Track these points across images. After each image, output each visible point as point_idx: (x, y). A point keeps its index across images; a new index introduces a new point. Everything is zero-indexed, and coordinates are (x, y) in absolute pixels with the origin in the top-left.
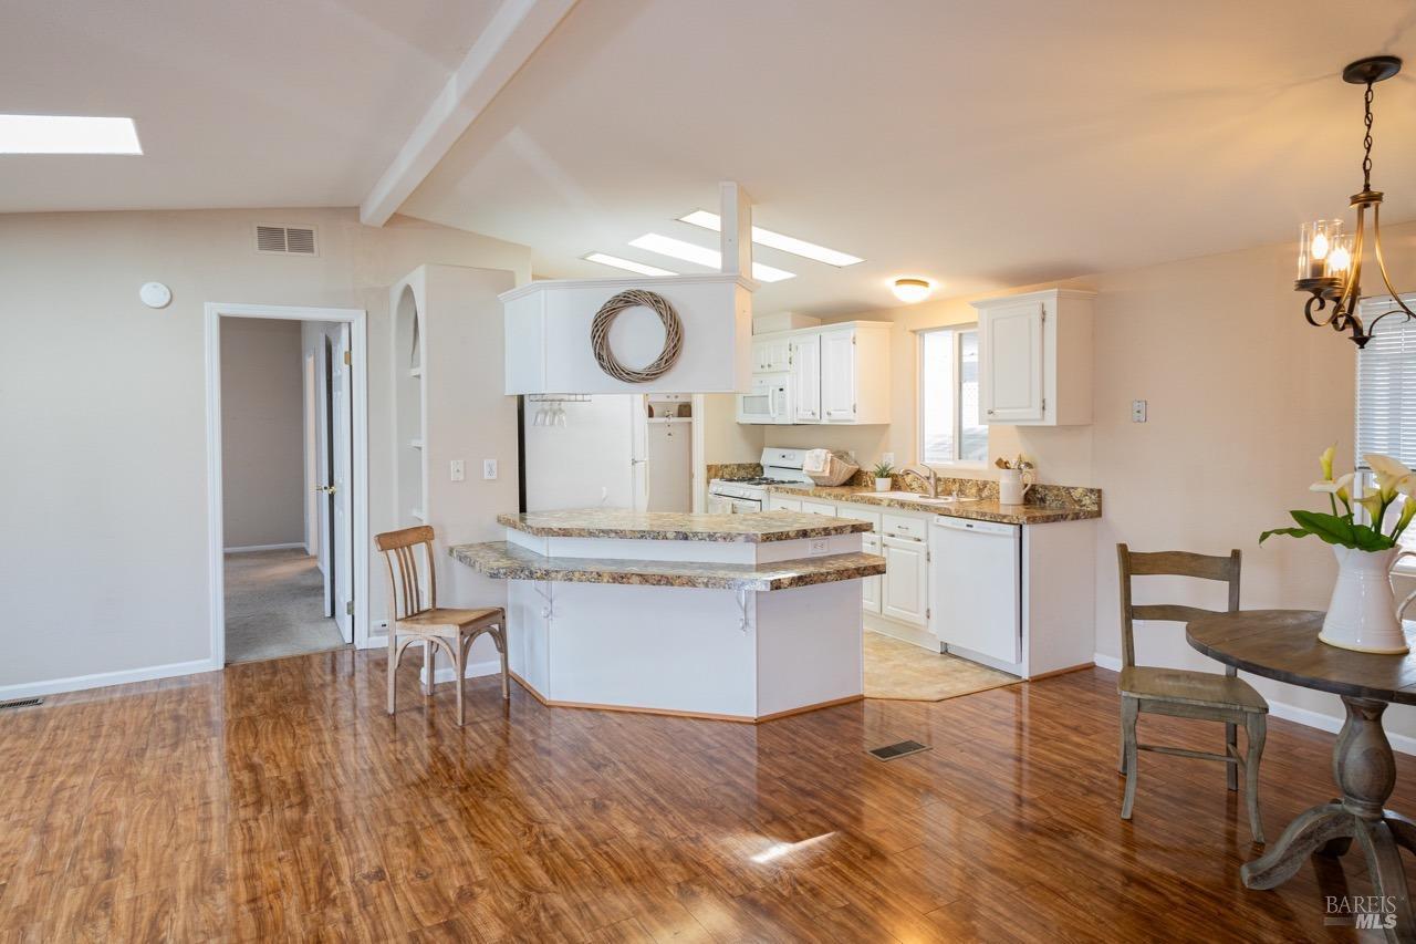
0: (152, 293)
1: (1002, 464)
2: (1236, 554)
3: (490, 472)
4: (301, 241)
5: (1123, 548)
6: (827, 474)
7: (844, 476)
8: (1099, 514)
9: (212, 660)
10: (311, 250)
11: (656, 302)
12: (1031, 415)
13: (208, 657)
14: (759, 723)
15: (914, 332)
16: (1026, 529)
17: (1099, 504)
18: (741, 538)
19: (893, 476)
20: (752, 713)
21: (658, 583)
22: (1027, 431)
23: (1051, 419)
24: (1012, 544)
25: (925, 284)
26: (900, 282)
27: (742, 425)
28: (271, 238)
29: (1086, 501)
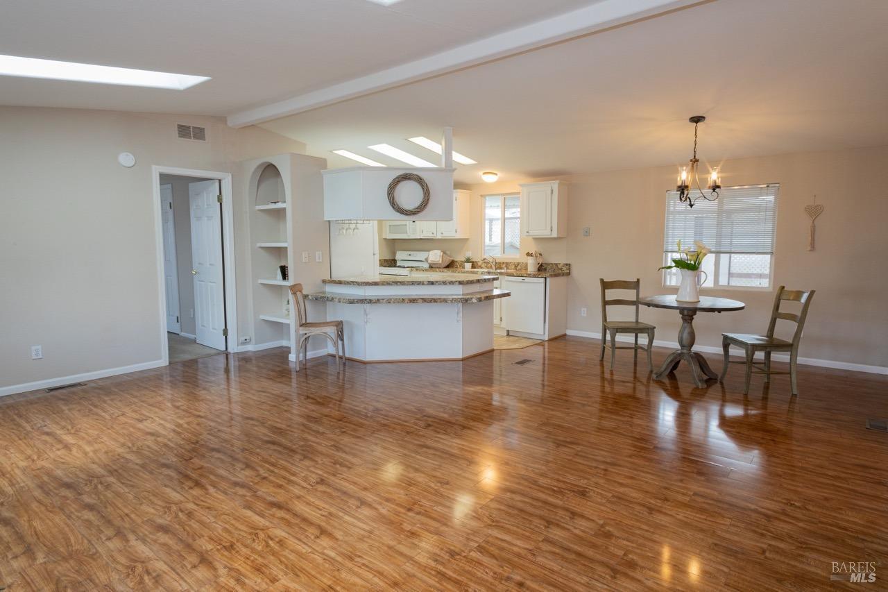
0: (126, 159)
1: (528, 254)
2: (638, 280)
3: (319, 259)
4: (199, 134)
5: (602, 280)
6: (440, 262)
7: (446, 264)
8: (569, 274)
9: (163, 361)
10: (204, 139)
11: (419, 180)
12: (546, 233)
13: (160, 359)
14: (463, 360)
15: (481, 196)
16: (548, 279)
17: (569, 269)
18: (457, 283)
19: (473, 262)
20: (460, 356)
21: (431, 302)
22: (538, 240)
23: (555, 235)
24: (543, 285)
25: (496, 174)
26: (484, 173)
27: (385, 239)
28: (184, 131)
29: (564, 268)
